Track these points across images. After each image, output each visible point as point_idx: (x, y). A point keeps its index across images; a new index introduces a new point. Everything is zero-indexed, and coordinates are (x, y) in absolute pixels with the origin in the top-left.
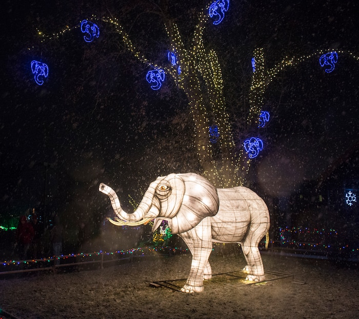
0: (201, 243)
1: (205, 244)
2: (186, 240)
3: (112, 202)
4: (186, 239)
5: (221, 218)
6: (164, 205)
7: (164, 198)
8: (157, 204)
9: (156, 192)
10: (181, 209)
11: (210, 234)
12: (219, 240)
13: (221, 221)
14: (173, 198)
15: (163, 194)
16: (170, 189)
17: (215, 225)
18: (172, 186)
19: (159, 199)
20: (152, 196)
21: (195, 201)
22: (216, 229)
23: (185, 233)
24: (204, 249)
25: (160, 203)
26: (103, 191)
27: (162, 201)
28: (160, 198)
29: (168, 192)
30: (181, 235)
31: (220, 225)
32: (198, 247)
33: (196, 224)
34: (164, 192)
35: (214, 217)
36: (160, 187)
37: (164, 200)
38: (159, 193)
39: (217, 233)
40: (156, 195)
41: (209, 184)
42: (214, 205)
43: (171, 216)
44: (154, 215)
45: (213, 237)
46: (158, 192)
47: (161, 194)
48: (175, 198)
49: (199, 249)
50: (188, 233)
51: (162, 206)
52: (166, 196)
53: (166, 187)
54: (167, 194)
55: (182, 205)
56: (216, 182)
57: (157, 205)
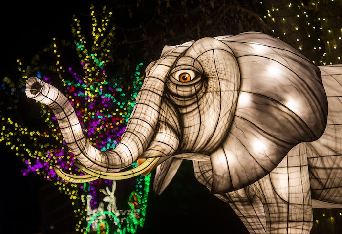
0: (285, 210)
1: (295, 213)
2: (242, 210)
3: (61, 125)
4: (241, 207)
5: (332, 144)
6: (191, 121)
7: (188, 103)
8: (173, 120)
9: (166, 90)
10: (234, 130)
11: (307, 186)
12: (328, 201)
13: (331, 153)
14: (213, 102)
15: (186, 94)
16: (203, 77)
17: (318, 163)
18: (207, 70)
19: (177, 108)
20: (157, 99)
21: (268, 105)
22: (321, 174)
23: (241, 192)
24: (293, 224)
25: (180, 117)
26: (39, 99)
27: (184, 111)
28: (178, 103)
29: (198, 87)
30: (229, 198)
31: (328, 163)
32: (279, 222)
33: (275, 164)
34: (188, 89)
35: (315, 144)
36: (177, 76)
37: (189, 109)
38: (174, 90)
39: (324, 182)
40: (167, 97)
41: (300, 59)
42: (314, 113)
43: (208, 148)
44: (168, 149)
45: (314, 194)
46: (173, 88)
47: (180, 93)
48: (217, 102)
49: (281, 226)
50: (247, 192)
51: (187, 124)
52: (196, 98)
53: (192, 75)
54: (197, 92)
55: (237, 119)
56: (304, 40)
57: (171, 121)
